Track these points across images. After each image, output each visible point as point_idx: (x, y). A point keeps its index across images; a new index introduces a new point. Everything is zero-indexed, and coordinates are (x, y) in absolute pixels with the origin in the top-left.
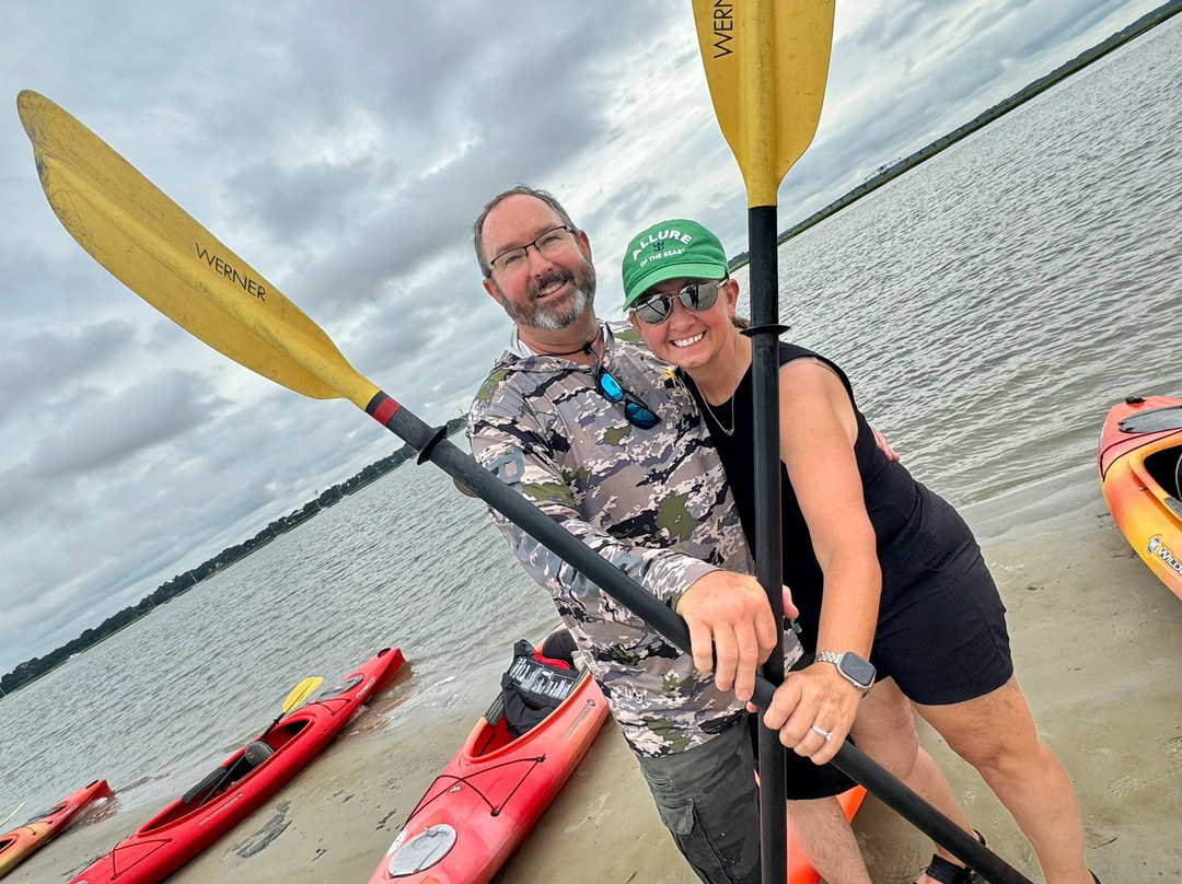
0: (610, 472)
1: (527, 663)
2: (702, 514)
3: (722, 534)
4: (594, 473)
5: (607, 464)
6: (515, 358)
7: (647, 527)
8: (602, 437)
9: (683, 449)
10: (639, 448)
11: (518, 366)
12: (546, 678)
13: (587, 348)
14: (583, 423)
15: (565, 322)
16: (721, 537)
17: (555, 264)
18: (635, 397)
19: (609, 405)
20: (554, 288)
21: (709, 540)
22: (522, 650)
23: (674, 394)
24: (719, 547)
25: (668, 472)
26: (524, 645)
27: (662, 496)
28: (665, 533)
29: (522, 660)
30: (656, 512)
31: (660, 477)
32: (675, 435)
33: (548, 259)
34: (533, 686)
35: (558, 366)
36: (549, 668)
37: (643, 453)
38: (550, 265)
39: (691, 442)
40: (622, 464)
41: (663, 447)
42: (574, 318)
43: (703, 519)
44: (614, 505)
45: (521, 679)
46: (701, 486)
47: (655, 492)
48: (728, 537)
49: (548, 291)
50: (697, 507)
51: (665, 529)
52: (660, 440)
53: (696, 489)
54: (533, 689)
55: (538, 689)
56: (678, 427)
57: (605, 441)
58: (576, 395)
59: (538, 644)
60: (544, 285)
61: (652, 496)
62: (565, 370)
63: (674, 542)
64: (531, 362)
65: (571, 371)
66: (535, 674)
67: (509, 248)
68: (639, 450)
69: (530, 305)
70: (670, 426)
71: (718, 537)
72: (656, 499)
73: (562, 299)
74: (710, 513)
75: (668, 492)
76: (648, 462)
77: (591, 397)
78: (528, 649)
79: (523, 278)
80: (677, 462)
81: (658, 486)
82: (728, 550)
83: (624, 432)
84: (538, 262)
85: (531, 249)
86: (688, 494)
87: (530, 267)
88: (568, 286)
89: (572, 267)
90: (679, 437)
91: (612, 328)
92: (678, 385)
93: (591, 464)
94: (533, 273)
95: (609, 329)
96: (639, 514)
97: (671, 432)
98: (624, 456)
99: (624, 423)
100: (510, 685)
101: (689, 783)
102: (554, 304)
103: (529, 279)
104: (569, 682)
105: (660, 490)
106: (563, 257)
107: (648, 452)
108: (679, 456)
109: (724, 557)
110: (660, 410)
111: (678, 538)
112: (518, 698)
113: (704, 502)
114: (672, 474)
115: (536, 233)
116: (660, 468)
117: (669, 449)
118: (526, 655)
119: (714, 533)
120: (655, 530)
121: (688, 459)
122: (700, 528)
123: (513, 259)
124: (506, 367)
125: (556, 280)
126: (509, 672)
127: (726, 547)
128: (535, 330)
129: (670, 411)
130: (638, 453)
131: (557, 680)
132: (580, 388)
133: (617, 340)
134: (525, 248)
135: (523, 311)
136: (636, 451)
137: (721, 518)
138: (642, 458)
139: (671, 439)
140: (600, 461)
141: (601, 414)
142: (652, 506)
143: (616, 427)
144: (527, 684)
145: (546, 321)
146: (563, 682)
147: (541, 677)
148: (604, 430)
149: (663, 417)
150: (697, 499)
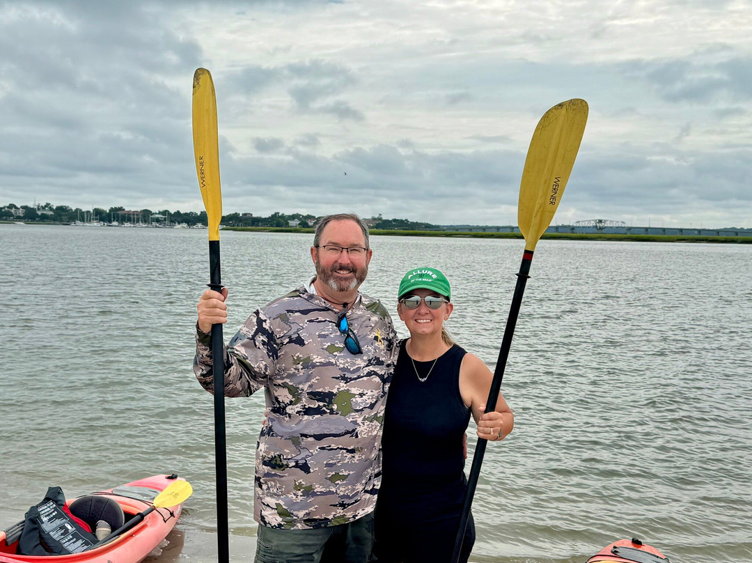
0: (323, 365)
1: (55, 509)
2: (358, 408)
3: (364, 424)
4: (314, 361)
5: (322, 360)
6: (306, 291)
7: (327, 400)
8: (326, 347)
9: (365, 372)
10: (343, 360)
11: (305, 296)
12: (67, 530)
13: (345, 305)
14: (320, 336)
15: (342, 290)
16: (362, 424)
17: (351, 262)
18: (355, 335)
19: (339, 333)
20: (345, 272)
21: (355, 423)
22: (54, 496)
23: (376, 345)
24: (359, 429)
25: (351, 379)
26: (59, 493)
27: (342, 389)
28: (335, 407)
29: (52, 505)
30: (335, 395)
31: (346, 380)
32: (366, 364)
33: (349, 259)
34: (53, 531)
35: (324, 304)
36: (72, 524)
37: (344, 364)
38: (349, 262)
39: (372, 371)
40: (330, 364)
41: (357, 366)
42: (347, 291)
43: (357, 411)
44: (316, 381)
45: (45, 519)
46: (364, 395)
47: (340, 385)
48: (366, 427)
49: (342, 272)
50: (356, 403)
51: (335, 405)
52: (357, 362)
53: (361, 395)
54: (51, 534)
55: (56, 536)
56: (370, 361)
57: (326, 349)
58: (324, 321)
59: (70, 499)
60: (342, 268)
61: (337, 387)
62: (326, 308)
63: (337, 414)
64: (311, 297)
65: (329, 310)
66: (58, 522)
67: (335, 244)
68: (343, 362)
69: (330, 273)
70: (365, 358)
71: (360, 424)
72: (338, 389)
73: (346, 279)
74: (362, 410)
75: (346, 389)
76: (343, 369)
77: (331, 327)
78: (60, 498)
79: (333, 260)
80: (359, 377)
81: (342, 384)
82: (363, 433)
83: (340, 350)
84: (345, 258)
85: (345, 251)
86: (355, 395)
87: (340, 257)
88: (351, 274)
89: (358, 267)
90: (367, 366)
91: (363, 299)
92: (380, 341)
93: (315, 357)
94: (340, 261)
95: (360, 299)
96: (327, 391)
97: (364, 361)
98: (333, 361)
99: (342, 345)
100: (33, 519)
101: (282, 553)
102: (341, 279)
103: (336, 262)
104: (86, 543)
105: (343, 386)
106: (357, 261)
107: (347, 365)
108: (362, 375)
109: (359, 436)
110: (364, 349)
111: (340, 413)
112: (36, 534)
113: (362, 403)
114: (353, 382)
115: (351, 245)
116: (348, 375)
117: (359, 369)
118: (56, 502)
119: (359, 421)
120: (330, 403)
121: (365, 378)
122: (353, 414)
123: (334, 249)
124: (298, 293)
125: (349, 270)
126: (37, 507)
127: (362, 431)
128: (325, 285)
129: (369, 351)
130: (341, 363)
131: (76, 536)
132: (328, 319)
133: (361, 306)
134: (343, 248)
135: (324, 274)
136: (340, 361)
137: (367, 416)
138: (342, 366)
139: (363, 364)
140: (319, 357)
141: (332, 336)
142: (335, 391)
143: (336, 345)
144: (48, 526)
145: (333, 284)
146: (80, 542)
147: (62, 527)
148: (329, 344)
149: (364, 352)
150: (359, 400)
